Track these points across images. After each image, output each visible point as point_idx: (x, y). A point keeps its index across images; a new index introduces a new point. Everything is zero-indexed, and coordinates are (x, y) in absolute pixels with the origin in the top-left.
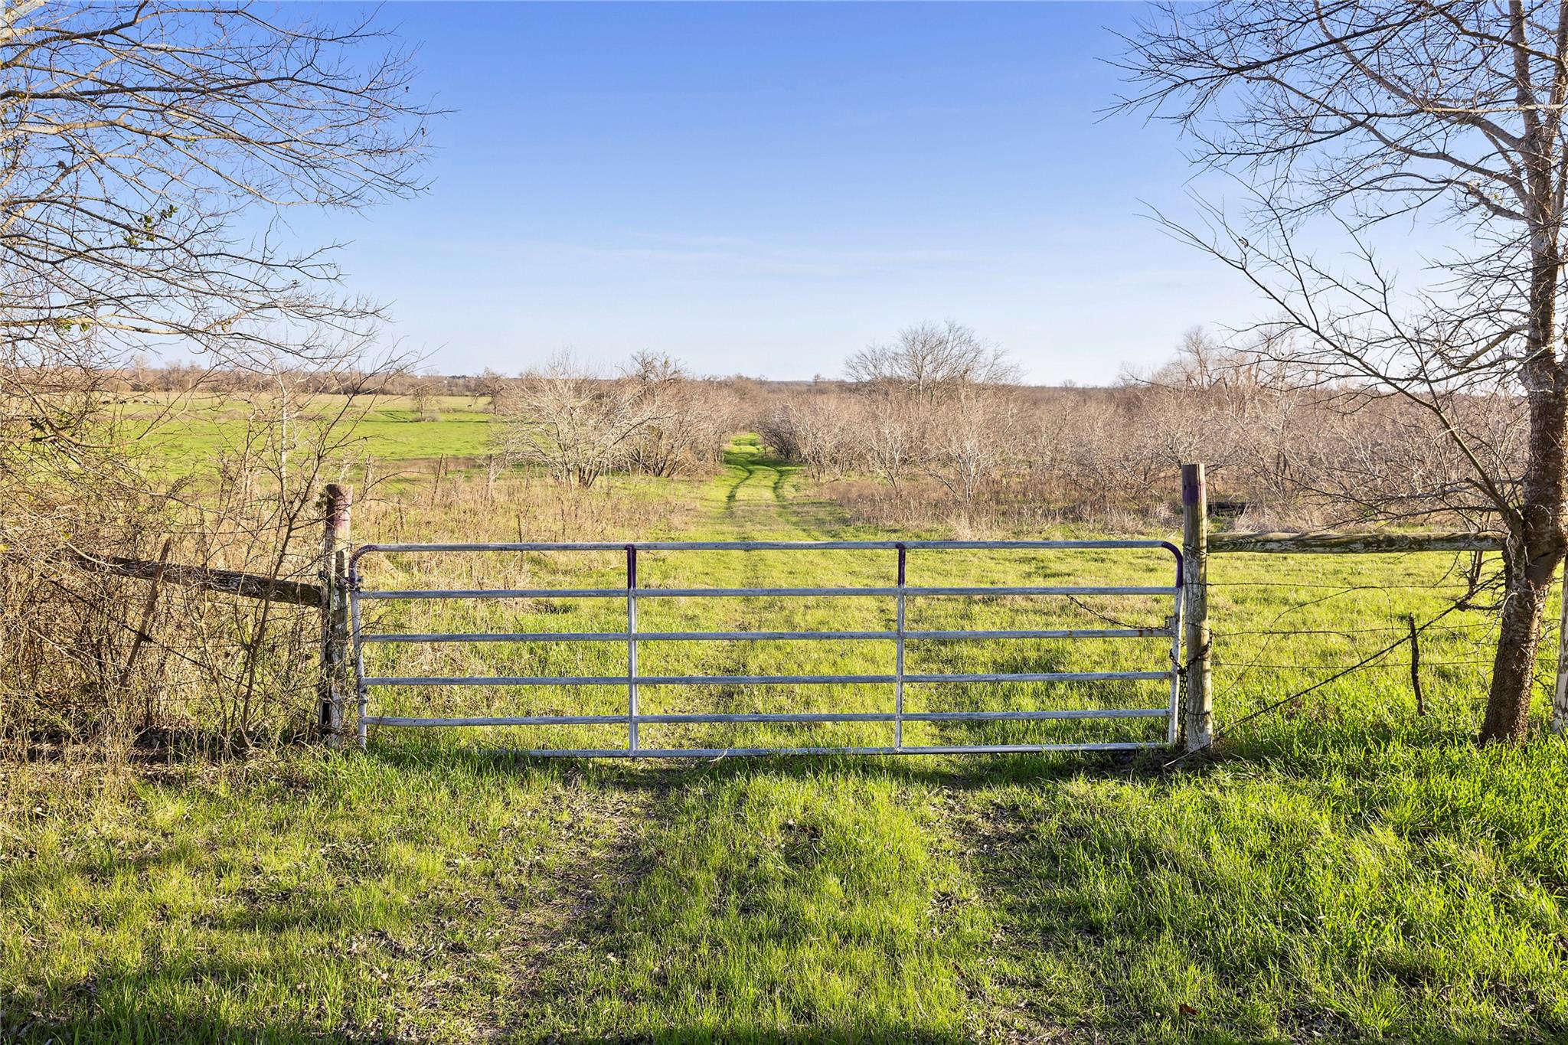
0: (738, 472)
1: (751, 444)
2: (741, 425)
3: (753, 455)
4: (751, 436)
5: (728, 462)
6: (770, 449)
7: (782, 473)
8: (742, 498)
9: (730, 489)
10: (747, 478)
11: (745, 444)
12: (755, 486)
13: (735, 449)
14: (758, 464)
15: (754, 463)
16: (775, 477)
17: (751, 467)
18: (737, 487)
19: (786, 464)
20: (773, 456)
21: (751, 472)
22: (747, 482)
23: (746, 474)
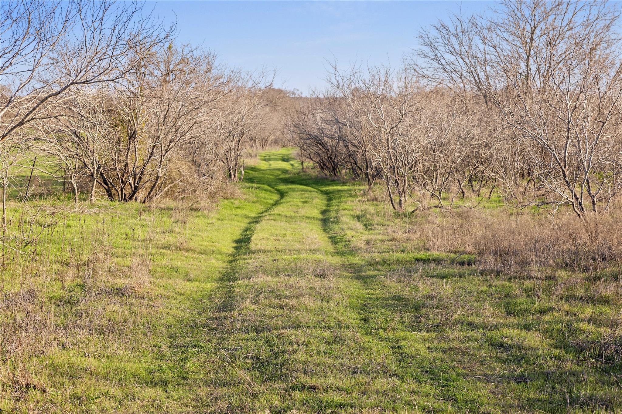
0: (263, 194)
1: (283, 160)
2: (272, 138)
3: (285, 171)
4: (283, 151)
5: (251, 180)
6: (308, 164)
7: (329, 196)
8: (263, 245)
9: (243, 225)
10: (276, 204)
11: (276, 160)
12: (289, 219)
13: (264, 165)
14: (293, 182)
15: (286, 181)
16: (319, 201)
17: (282, 187)
18: (256, 220)
19: (333, 182)
20: (315, 173)
21: (282, 194)
22: (278, 210)
23: (276, 197)
